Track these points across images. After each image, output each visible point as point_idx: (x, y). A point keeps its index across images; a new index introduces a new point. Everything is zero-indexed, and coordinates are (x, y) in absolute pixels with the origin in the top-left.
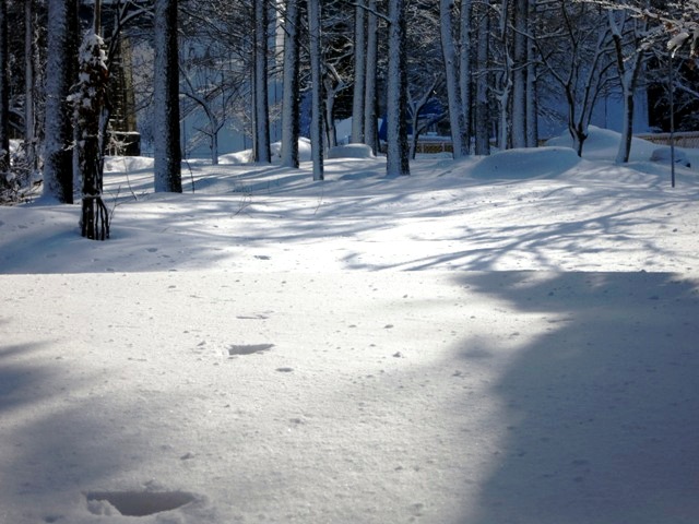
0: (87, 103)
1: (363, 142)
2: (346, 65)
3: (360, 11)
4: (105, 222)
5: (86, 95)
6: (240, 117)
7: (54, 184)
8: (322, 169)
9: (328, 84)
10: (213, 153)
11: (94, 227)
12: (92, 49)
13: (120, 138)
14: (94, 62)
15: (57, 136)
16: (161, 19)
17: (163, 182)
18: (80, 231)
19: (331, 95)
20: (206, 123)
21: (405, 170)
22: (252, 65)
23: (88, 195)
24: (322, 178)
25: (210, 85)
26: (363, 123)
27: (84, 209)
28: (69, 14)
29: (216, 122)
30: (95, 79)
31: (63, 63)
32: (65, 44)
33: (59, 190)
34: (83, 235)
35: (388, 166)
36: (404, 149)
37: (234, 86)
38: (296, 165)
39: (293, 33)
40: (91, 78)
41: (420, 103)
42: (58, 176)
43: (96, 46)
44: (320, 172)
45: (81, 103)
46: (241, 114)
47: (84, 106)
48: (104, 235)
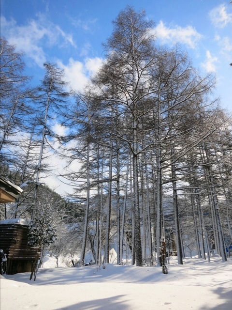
0: (162, 249)
1: (218, 254)
2: (214, 239)
4: (167, 270)
5: (162, 247)
6: (195, 249)
7: (159, 263)
9: (211, 243)
10: (191, 256)
11: (165, 272)
13: (174, 253)
16: (177, 233)
17: (180, 262)
19: (212, 245)
20: (189, 250)
21: (226, 260)
22: (196, 239)
23: (164, 265)
24: (210, 262)
26: (218, 250)
29: (191, 250)
30: (164, 244)
35: (223, 259)
36: (225, 256)
37: (193, 243)
38: (205, 259)
41: (229, 246)
43: (163, 239)
44: (209, 260)
48: (167, 273)
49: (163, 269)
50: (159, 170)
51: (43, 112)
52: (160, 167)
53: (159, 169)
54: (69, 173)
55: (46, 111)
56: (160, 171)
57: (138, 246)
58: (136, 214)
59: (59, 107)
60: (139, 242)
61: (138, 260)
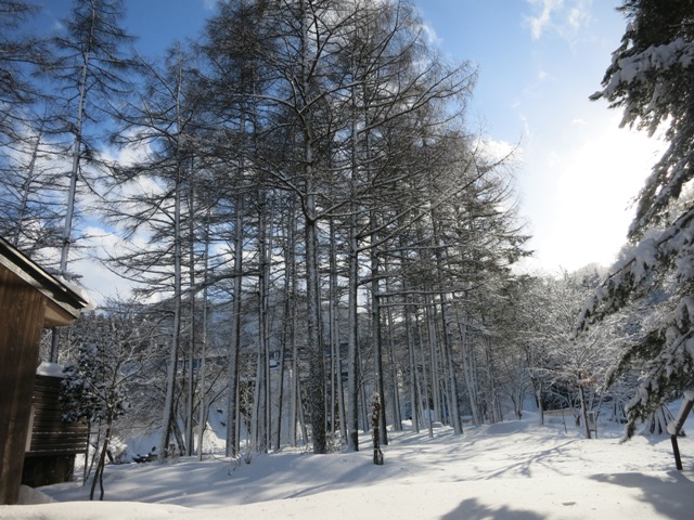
7: (352, 444)
8: (432, 433)
11: (378, 461)
24: (432, 436)
36: (460, 423)
48: (382, 463)
49: (376, 457)
50: (354, 254)
51: (69, 101)
52: (356, 250)
53: (353, 252)
54: (129, 253)
55: (80, 98)
56: (356, 257)
57: (317, 413)
59: (110, 92)
60: (319, 405)
61: (318, 440)
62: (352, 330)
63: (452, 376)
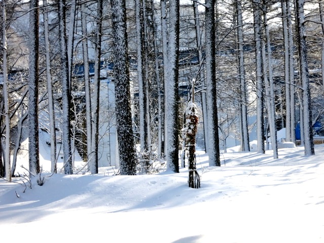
0: (190, 131)
1: (291, 141)
3: (287, 86)
4: (199, 181)
5: (190, 128)
7: (171, 165)
8: (277, 154)
10: (224, 148)
11: (194, 183)
12: (191, 109)
14: (193, 114)
15: (172, 144)
16: (209, 94)
17: (213, 162)
18: (188, 185)
20: (221, 135)
21: (313, 152)
22: (240, 110)
23: (191, 170)
24: (277, 158)
25: (222, 119)
26: (291, 133)
27: (190, 175)
28: (175, 94)
29: (225, 134)
30: (193, 121)
31: (174, 114)
32: (174, 107)
33: (174, 167)
34: (190, 186)
35: (305, 151)
36: (312, 144)
38: (264, 152)
39: (260, 96)
40: (191, 121)
42: (173, 161)
43: (193, 108)
45: (188, 131)
46: (235, 131)
47: (189, 133)
49: (191, 179)
57: (123, 128)
58: (120, 47)
60: (126, 118)
61: (126, 160)
62: (174, 27)
63: (305, 87)
